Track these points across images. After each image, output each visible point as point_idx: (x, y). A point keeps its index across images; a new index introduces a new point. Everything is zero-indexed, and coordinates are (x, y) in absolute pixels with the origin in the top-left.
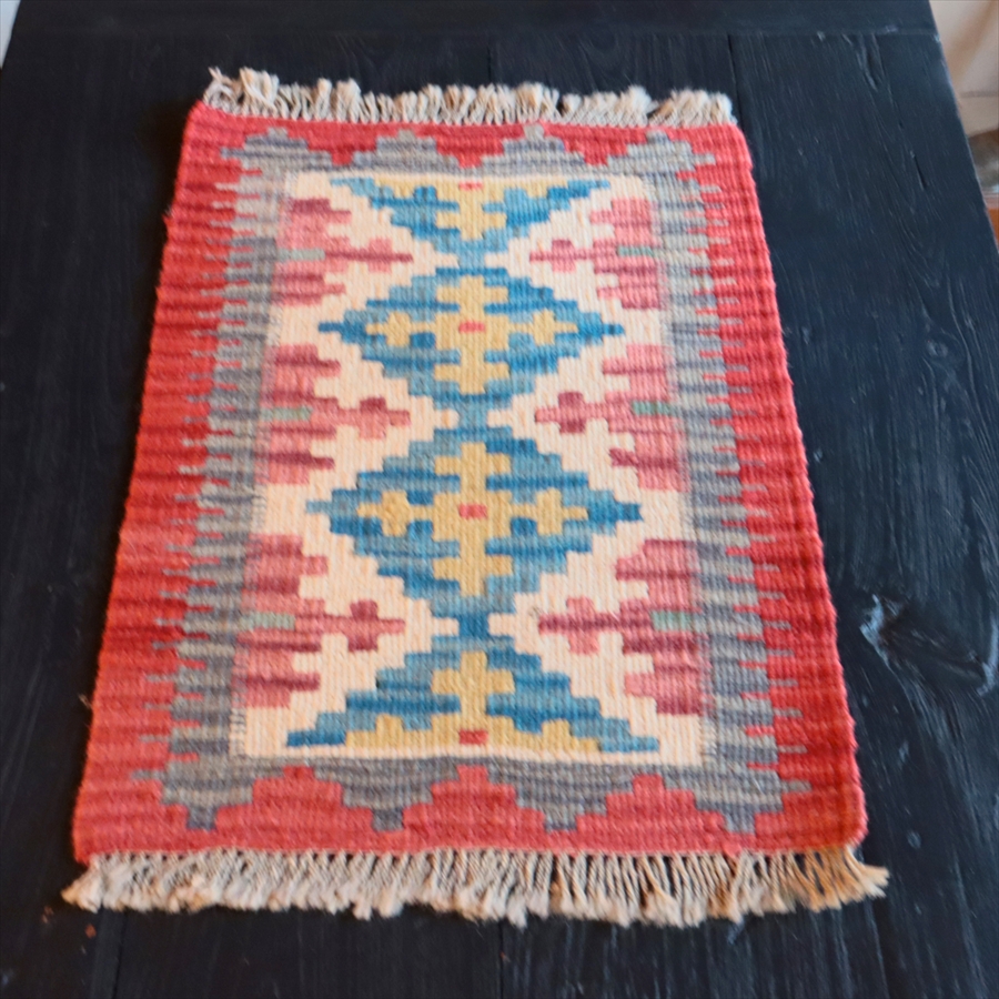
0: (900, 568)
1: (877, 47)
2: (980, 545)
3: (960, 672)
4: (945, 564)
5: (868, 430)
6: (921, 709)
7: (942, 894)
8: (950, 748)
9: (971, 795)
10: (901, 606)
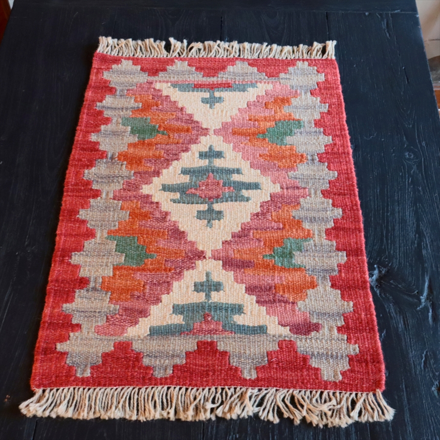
0: (387, 252)
1: (391, 18)
2: (422, 243)
3: (411, 299)
4: (407, 251)
5: (377, 192)
6: (392, 315)
7: (396, 397)
8: (404, 333)
9: (412, 354)
10: (386, 270)
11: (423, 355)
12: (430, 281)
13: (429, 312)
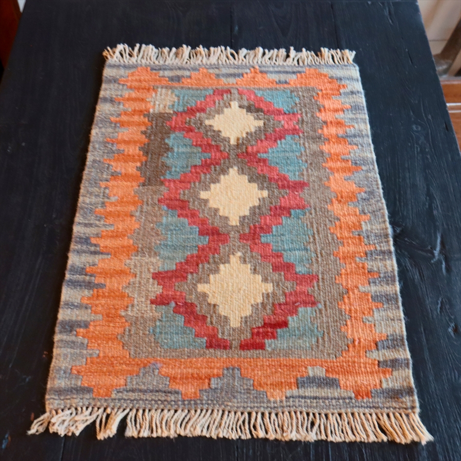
0: (400, 214)
1: (392, 7)
2: (433, 205)
3: (424, 254)
4: (419, 211)
5: (388, 160)
6: (409, 269)
7: (416, 339)
8: (420, 283)
9: (428, 301)
10: (401, 229)
11: (439, 302)
12: (442, 237)
13: (442, 263)
